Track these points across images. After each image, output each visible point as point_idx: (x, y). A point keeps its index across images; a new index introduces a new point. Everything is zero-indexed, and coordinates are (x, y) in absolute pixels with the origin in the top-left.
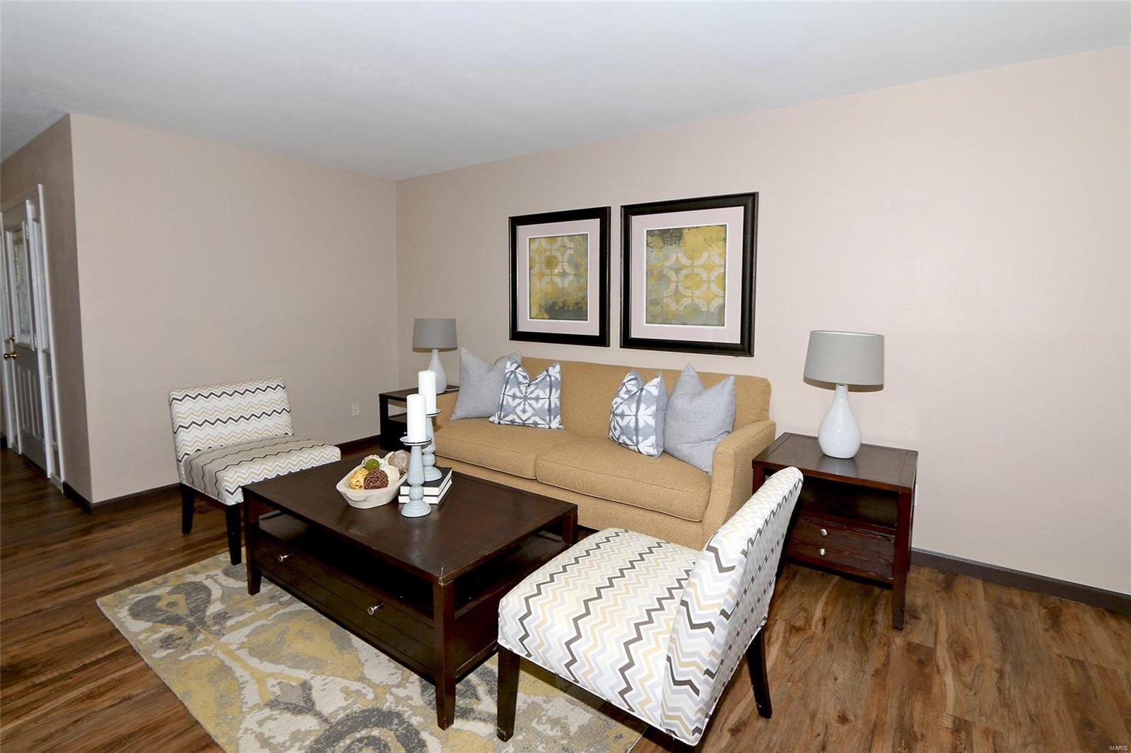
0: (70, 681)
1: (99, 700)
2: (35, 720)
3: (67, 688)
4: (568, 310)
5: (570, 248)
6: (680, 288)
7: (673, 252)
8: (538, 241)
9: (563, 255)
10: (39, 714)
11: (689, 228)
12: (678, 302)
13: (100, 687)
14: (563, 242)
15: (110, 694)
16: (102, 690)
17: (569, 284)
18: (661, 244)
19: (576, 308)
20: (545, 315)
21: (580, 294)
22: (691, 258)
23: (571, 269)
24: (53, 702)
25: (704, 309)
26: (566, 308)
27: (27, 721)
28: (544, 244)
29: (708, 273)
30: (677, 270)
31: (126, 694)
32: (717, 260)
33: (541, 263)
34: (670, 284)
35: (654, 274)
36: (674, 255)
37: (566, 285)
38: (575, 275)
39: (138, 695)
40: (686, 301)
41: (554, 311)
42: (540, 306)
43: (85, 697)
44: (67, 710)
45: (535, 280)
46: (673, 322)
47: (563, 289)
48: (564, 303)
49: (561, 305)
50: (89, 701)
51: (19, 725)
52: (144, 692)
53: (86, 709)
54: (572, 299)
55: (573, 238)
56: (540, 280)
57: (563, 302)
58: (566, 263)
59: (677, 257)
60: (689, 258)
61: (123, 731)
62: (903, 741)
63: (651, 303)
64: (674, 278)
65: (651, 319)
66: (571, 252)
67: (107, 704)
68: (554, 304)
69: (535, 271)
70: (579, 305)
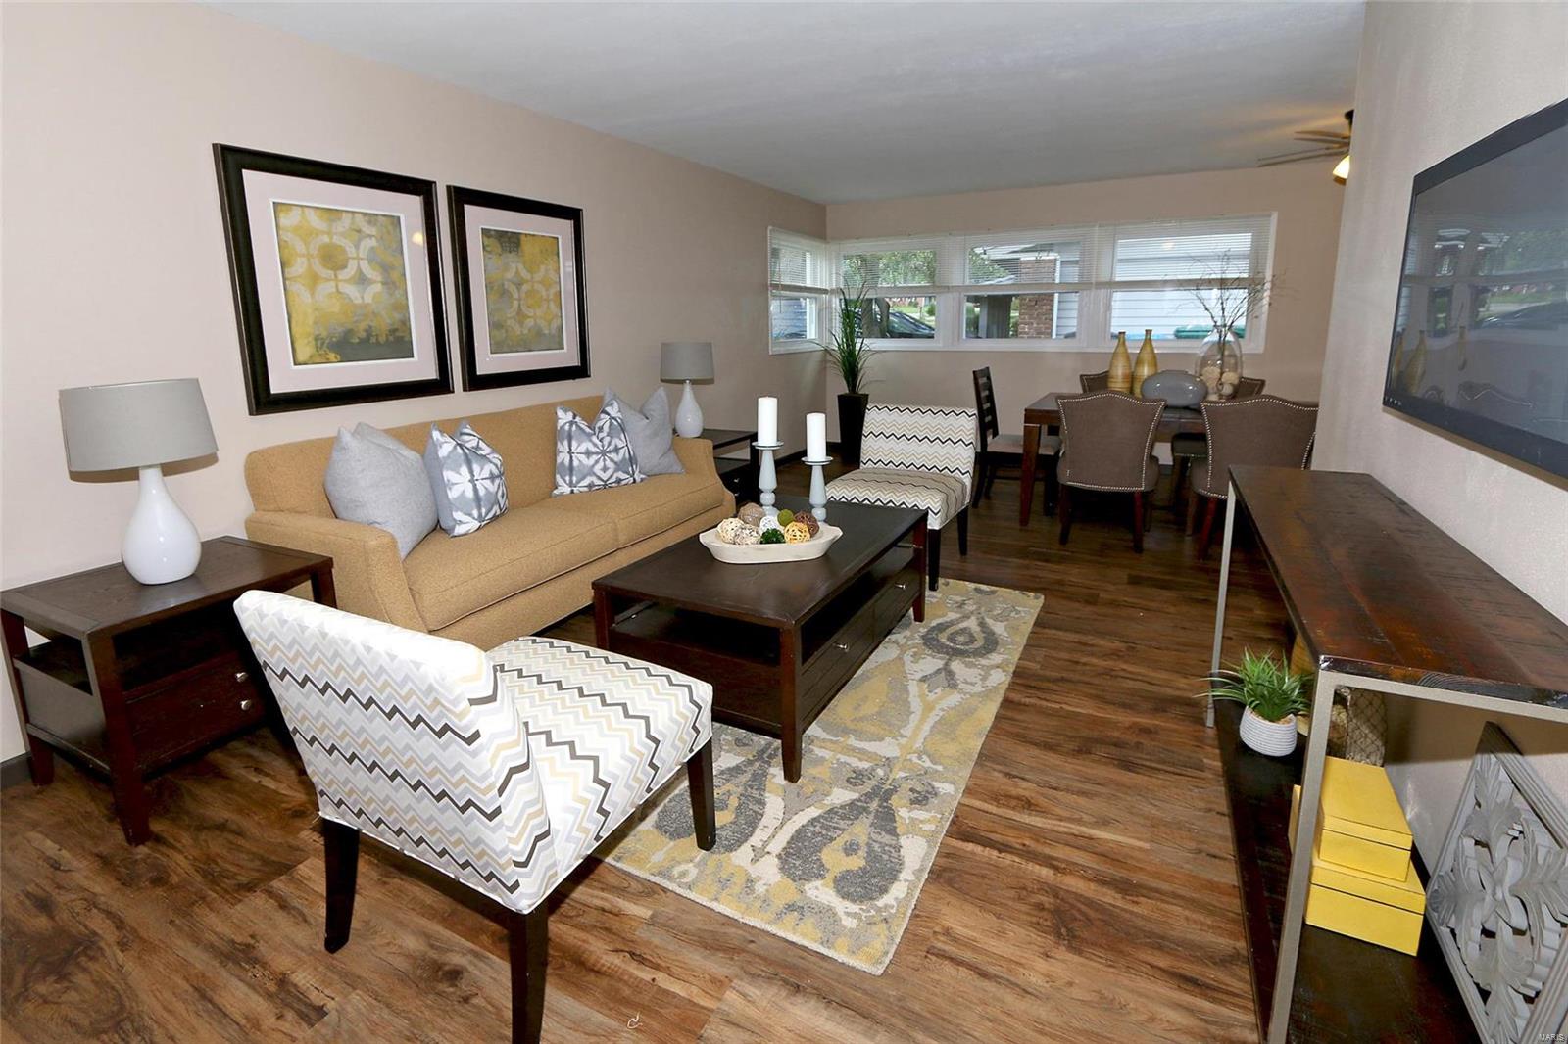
0: (1027, 843)
1: (1027, 794)
2: (1079, 821)
3: (1037, 834)
4: (378, 343)
5: (370, 236)
6: (524, 308)
7: (512, 262)
8: (297, 211)
9: (357, 247)
10: (1073, 826)
11: (526, 235)
12: (521, 324)
13: (1014, 808)
14: (353, 223)
15: (1014, 792)
16: (1014, 803)
17: (374, 298)
18: (499, 250)
19: (391, 338)
20: (332, 356)
21: (397, 316)
22: (530, 271)
23: (375, 273)
24: (1056, 828)
25: (546, 332)
26: (373, 340)
27: (1087, 827)
28: (315, 221)
29: (547, 290)
30: (519, 285)
31: (1006, 780)
32: (552, 275)
33: (309, 256)
34: (512, 302)
35: (495, 288)
36: (514, 267)
37: (368, 299)
38: (383, 284)
39: (1000, 771)
40: (530, 323)
41: (347, 346)
42: (316, 339)
43: (1032, 808)
44: (1053, 808)
45: (300, 290)
46: (520, 349)
47: (365, 306)
48: (369, 331)
49: (363, 335)
50: (1032, 801)
51: (1093, 828)
52: (994, 770)
53: (1042, 794)
54: (385, 321)
55: (373, 219)
56: (312, 289)
57: (366, 331)
58: (366, 262)
59: (517, 269)
60: (528, 271)
61: (1035, 752)
62: (243, 964)
63: (495, 326)
64: (516, 295)
65: (497, 347)
66: (373, 242)
67: (1025, 784)
68: (349, 333)
69: (299, 268)
70: (397, 334)
